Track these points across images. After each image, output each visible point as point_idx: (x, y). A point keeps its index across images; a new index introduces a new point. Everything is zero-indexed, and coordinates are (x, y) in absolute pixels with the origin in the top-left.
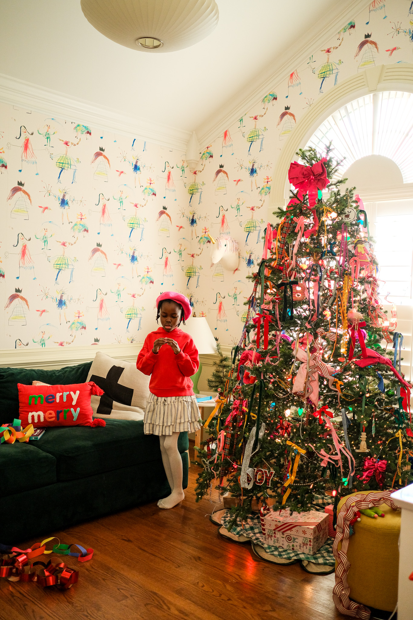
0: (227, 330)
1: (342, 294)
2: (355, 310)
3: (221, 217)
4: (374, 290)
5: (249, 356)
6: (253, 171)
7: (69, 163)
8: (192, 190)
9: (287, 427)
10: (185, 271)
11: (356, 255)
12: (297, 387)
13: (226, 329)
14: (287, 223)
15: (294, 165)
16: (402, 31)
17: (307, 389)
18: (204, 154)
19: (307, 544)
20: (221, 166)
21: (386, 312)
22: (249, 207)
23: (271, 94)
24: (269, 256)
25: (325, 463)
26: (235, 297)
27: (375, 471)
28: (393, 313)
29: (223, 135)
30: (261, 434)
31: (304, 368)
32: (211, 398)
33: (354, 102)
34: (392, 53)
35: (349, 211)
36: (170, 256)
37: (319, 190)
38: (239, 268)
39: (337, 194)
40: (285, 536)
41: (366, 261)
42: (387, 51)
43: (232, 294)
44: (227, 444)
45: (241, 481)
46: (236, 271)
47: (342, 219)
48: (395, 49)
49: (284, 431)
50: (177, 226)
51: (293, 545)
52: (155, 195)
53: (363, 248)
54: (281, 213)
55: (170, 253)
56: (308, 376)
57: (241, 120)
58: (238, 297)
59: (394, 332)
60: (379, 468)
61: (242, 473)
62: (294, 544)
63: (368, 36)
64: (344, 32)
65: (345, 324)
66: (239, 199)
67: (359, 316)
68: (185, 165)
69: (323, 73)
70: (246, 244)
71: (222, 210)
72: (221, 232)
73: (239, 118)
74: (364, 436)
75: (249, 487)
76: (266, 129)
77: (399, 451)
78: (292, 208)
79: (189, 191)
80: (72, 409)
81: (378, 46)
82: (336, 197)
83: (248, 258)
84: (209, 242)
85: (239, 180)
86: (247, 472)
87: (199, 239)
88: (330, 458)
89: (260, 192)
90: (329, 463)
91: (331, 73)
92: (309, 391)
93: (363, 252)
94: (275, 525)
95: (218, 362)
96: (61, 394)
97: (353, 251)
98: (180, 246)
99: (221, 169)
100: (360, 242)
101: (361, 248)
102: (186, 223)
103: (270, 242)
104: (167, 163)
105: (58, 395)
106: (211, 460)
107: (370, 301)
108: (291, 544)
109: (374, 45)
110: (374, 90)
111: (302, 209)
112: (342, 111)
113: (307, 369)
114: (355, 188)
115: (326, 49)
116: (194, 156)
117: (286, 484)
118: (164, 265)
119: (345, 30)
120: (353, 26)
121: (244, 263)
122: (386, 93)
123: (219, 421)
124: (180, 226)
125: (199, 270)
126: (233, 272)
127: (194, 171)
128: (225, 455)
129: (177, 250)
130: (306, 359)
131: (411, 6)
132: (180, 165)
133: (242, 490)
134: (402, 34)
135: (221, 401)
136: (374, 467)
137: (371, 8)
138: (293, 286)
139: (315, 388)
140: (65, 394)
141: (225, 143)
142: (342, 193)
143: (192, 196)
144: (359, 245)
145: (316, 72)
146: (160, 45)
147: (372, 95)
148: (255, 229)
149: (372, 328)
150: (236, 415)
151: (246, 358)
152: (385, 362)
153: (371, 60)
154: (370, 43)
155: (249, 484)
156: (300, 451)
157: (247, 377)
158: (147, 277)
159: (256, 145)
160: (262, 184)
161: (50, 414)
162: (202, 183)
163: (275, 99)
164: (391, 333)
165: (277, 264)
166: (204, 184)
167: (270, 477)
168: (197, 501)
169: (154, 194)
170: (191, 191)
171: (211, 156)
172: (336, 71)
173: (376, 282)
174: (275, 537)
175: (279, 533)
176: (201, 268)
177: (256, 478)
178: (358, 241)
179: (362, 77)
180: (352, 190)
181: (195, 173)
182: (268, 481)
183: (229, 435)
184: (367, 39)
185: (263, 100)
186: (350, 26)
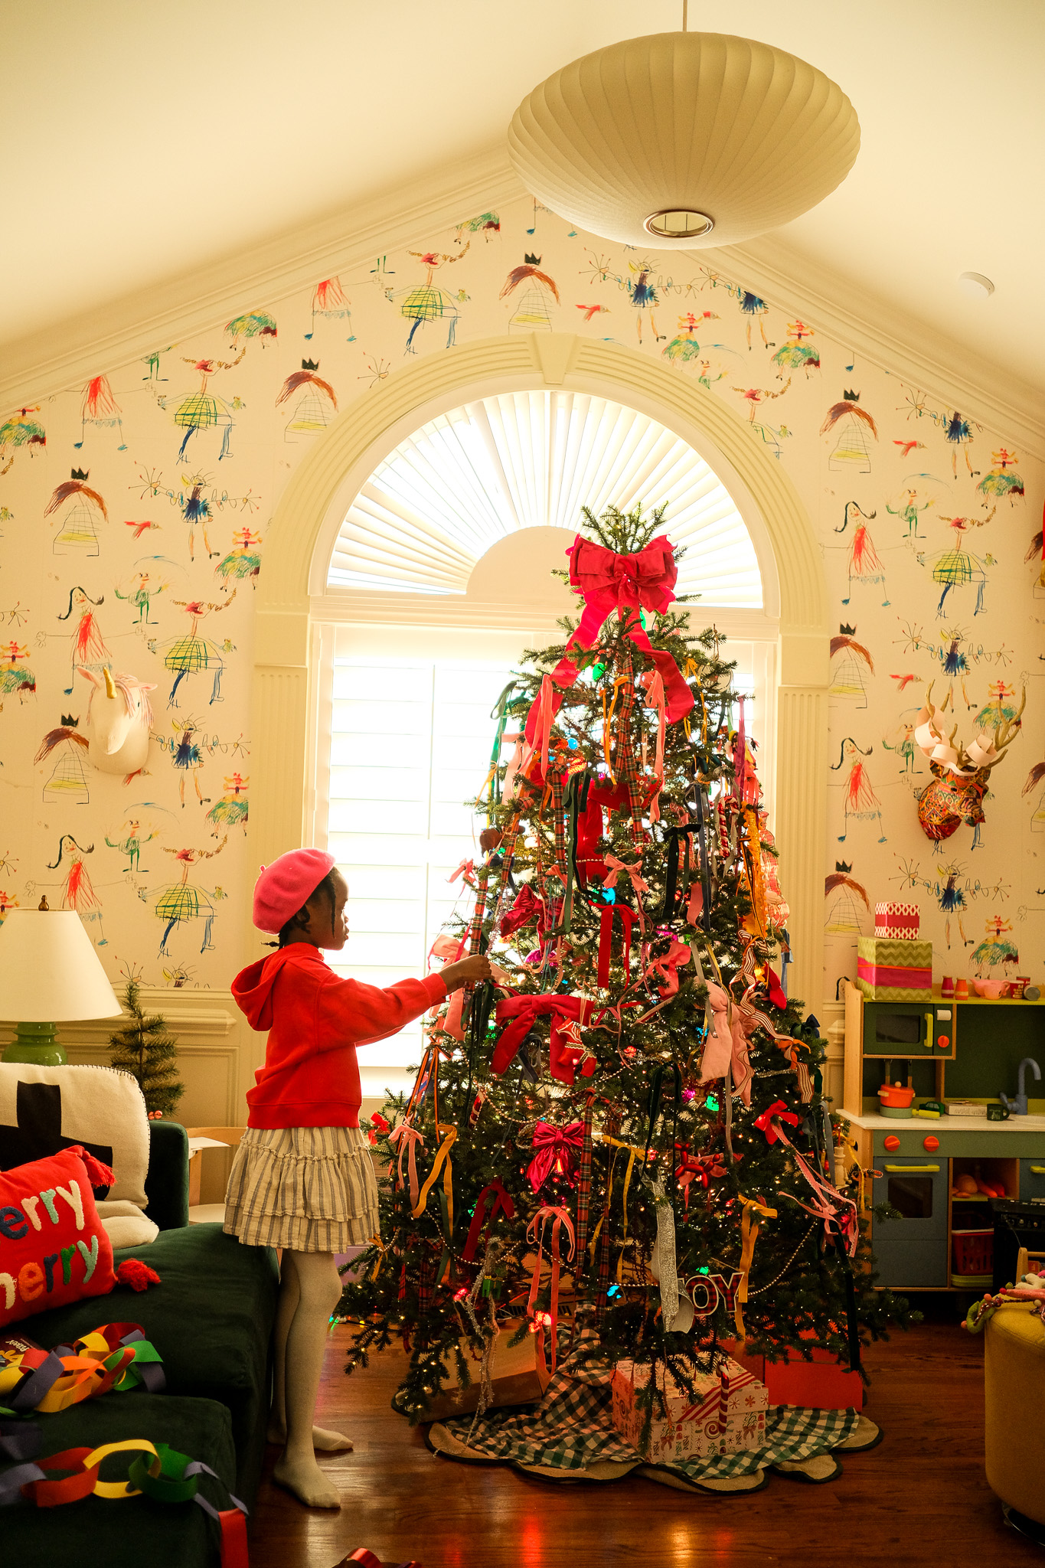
0: (102, 943)
3: (77, 619)
6: (195, 507)
9: (711, 1164)
15: (579, 544)
16: (612, 277)
18: (8, 427)
20: (80, 475)
22: (184, 604)
23: (257, 315)
26: (131, 848)
29: (88, 388)
31: (723, 1022)
34: (591, 315)
42: (580, 307)
43: (120, 839)
44: (580, 1238)
45: (666, 1318)
48: (596, 308)
49: (705, 1175)
57: (153, 360)
58: (142, 848)
61: (665, 1297)
63: (532, 260)
64: (472, 231)
66: (144, 576)
69: (417, 309)
70: (171, 704)
71: (80, 598)
73: (148, 354)
75: (687, 1326)
76: (240, 404)
81: (557, 289)
83: (181, 741)
84: (29, 686)
85: (147, 525)
89: (222, 567)
91: (438, 314)
96: (34, 1200)
99: (80, 481)
105: (29, 1204)
108: (717, 1442)
109: (547, 285)
110: (554, 385)
112: (472, 412)
113: (729, 1024)
115: (424, 253)
119: (474, 227)
120: (494, 225)
121: (168, 757)
122: (584, 399)
123: (448, 1188)
134: (612, 283)
140: (48, 1196)
141: (95, 413)
145: (394, 299)
147: (547, 393)
148: (203, 665)
153: (541, 316)
154: (540, 279)
155: (684, 1320)
159: (209, 438)
160: (227, 547)
161: (31, 1274)
163: (271, 331)
167: (734, 1288)
171: (40, 440)
172: (452, 313)
179: (523, 346)
182: (730, 1299)
183: (584, 1215)
184: (530, 265)
185: (231, 326)
186: (486, 223)
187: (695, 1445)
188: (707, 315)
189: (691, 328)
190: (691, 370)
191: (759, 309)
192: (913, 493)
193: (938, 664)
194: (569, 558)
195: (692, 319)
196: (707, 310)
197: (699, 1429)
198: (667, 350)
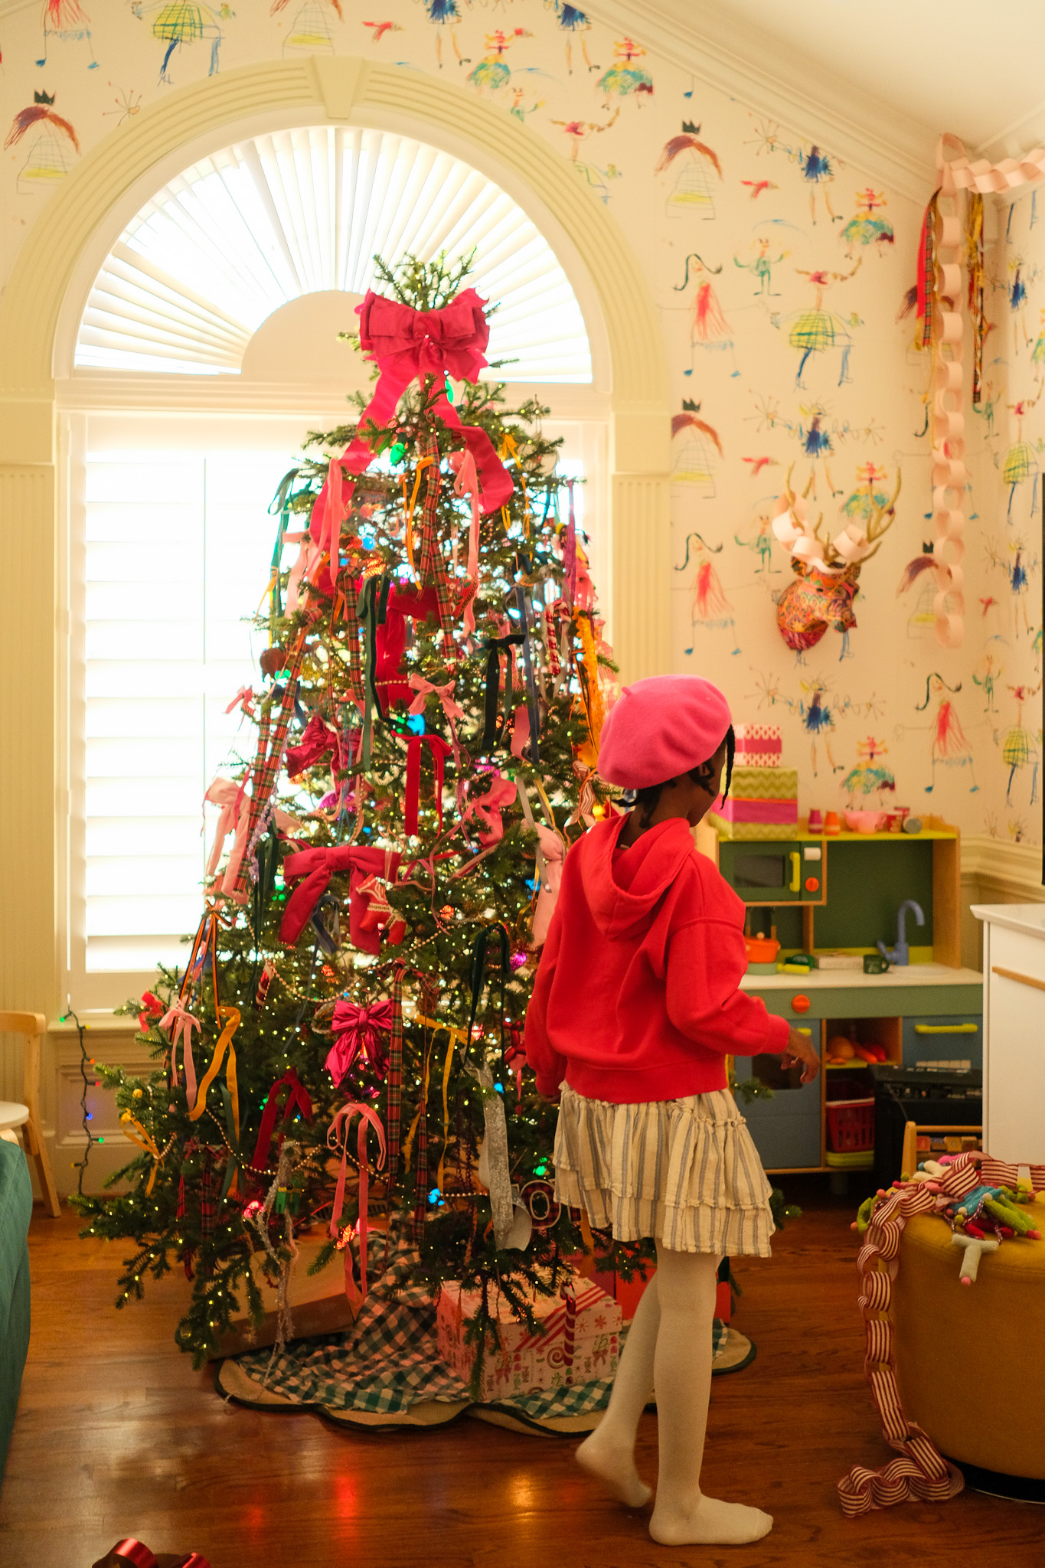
14: (435, 469)
33: (279, 138)
34: (381, 34)
42: (367, 24)
48: (387, 26)
51: (568, 1371)
61: (496, 1209)
69: (172, 28)
86: (510, 1201)
91: (198, 33)
108: (563, 1371)
112: (241, 154)
145: (144, 16)
153: (322, 36)
179: (301, 73)
183: (396, 1113)
187: (537, 1376)
188: (519, 32)
189: (500, 49)
190: (501, 100)
191: (580, 25)
192: (765, 243)
193: (798, 444)
194: (358, 317)
195: (501, 38)
196: (519, 27)
198: (473, 75)
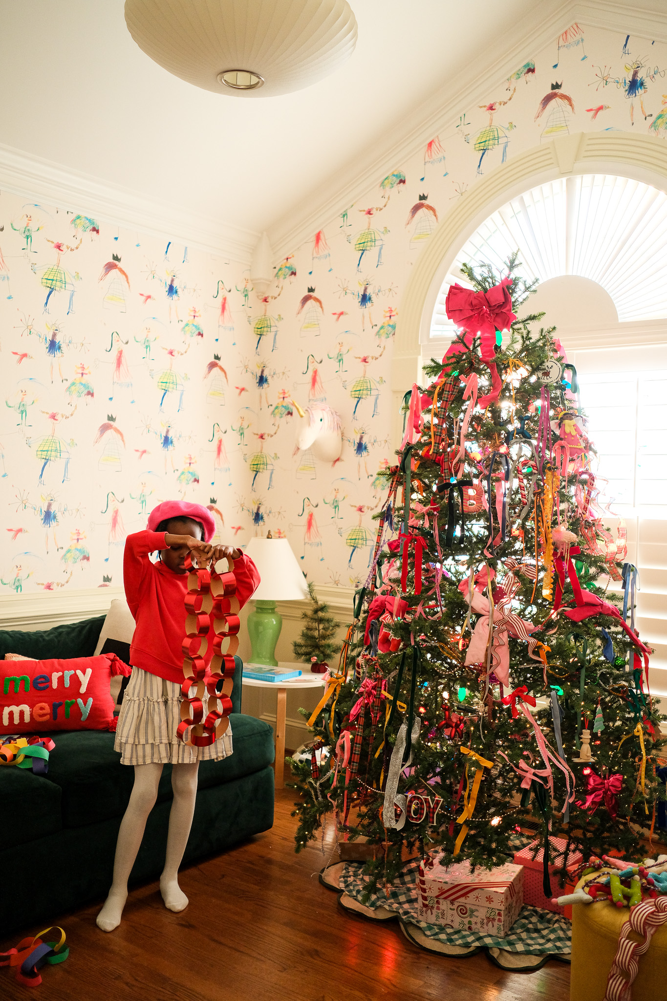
0: (322, 560)
1: (543, 501)
2: (563, 528)
3: (310, 373)
4: (590, 494)
5: (388, 606)
6: (365, 299)
7: (63, 280)
8: (261, 328)
9: (459, 722)
10: (249, 462)
11: (562, 437)
12: (473, 656)
13: (321, 558)
14: (449, 385)
15: (455, 290)
16: (613, 80)
17: (489, 657)
18: (280, 269)
19: (494, 919)
20: (311, 290)
21: (608, 530)
22: (359, 358)
23: (395, 173)
24: (416, 438)
25: (527, 784)
26: (335, 504)
27: (605, 793)
28: (621, 532)
29: (314, 239)
30: (415, 736)
31: (485, 624)
32: (300, 674)
33: (536, 191)
34: (596, 114)
35: (550, 366)
36: (225, 438)
37: (497, 330)
38: (343, 457)
39: (526, 337)
40: (455, 907)
41: (579, 447)
42: (588, 111)
43: (330, 499)
44: (355, 754)
45: (384, 817)
46: (337, 463)
47: (539, 378)
48: (601, 108)
49: (454, 730)
50: (237, 388)
51: (470, 922)
52: (202, 335)
53: (574, 426)
54: (435, 369)
55: (225, 432)
56: (491, 639)
57: (344, 215)
58: (340, 504)
59: (623, 562)
60: (611, 787)
61: (386, 804)
62: (471, 919)
63: (556, 86)
64: (517, 79)
65: (549, 550)
66: (341, 344)
67: (572, 537)
68: (249, 287)
69: (483, 143)
70: (354, 418)
71: (312, 361)
72: (311, 397)
73: (342, 211)
74: (586, 735)
75: (399, 826)
76: (387, 231)
77: (641, 759)
78: (454, 360)
79: (256, 330)
80: (80, 701)
81: (573, 102)
82: (524, 342)
83: (357, 441)
84: (290, 413)
85: (342, 313)
86: (394, 801)
87: (272, 409)
88: (535, 774)
89: (378, 333)
90: (533, 781)
91: (496, 143)
92: (494, 663)
93: (574, 433)
94: (439, 889)
95: (309, 613)
96: (60, 674)
97: (558, 432)
98: (241, 420)
99: (311, 294)
100: (569, 416)
101: (570, 426)
102: (251, 382)
103: (416, 416)
104: (220, 282)
105: (55, 676)
106: (322, 781)
107: (584, 512)
108: (466, 921)
109: (566, 101)
110: (568, 173)
111: (472, 362)
112: (516, 204)
113: (490, 625)
114: (554, 328)
115: (488, 104)
116: (263, 272)
117: (461, 820)
118: (216, 453)
119: (518, 75)
120: (531, 70)
121: (352, 449)
122: (587, 178)
123: (333, 714)
124: (241, 387)
125: (272, 460)
126: (332, 463)
127: (263, 297)
128: (352, 772)
129: (237, 426)
130: (487, 610)
131: (626, 42)
132: (241, 287)
133: (386, 832)
134: (612, 85)
135: (336, 680)
136: (603, 786)
137: (561, 43)
138: (464, 489)
139: (503, 656)
140: (68, 674)
141: (318, 252)
142: (535, 336)
143: (260, 339)
144: (566, 422)
145: (470, 141)
146: (258, 82)
147: (564, 179)
148: (369, 394)
149: (588, 556)
150: (368, 704)
151: (381, 609)
152: (610, 612)
153: (562, 125)
154: (561, 98)
155: (397, 821)
156: (483, 762)
157: (386, 640)
158: (190, 473)
159: (371, 255)
160: (381, 320)
161: (42, 709)
162: (277, 317)
163: (403, 181)
164: (619, 564)
165: (433, 452)
166: (280, 318)
167: (435, 808)
168: (298, 850)
169: (200, 334)
170: (259, 330)
171: (294, 274)
172: (505, 140)
173: (594, 481)
174: (438, 908)
175: (445, 902)
176: (276, 457)
177: (409, 812)
178: (565, 414)
179: (548, 151)
180: (550, 331)
181: (265, 300)
182: (431, 815)
183: (359, 740)
184: (554, 91)
185: (382, 184)
186: (526, 70)
187: (449, 918)
197: (452, 908)
198: (653, 124)
